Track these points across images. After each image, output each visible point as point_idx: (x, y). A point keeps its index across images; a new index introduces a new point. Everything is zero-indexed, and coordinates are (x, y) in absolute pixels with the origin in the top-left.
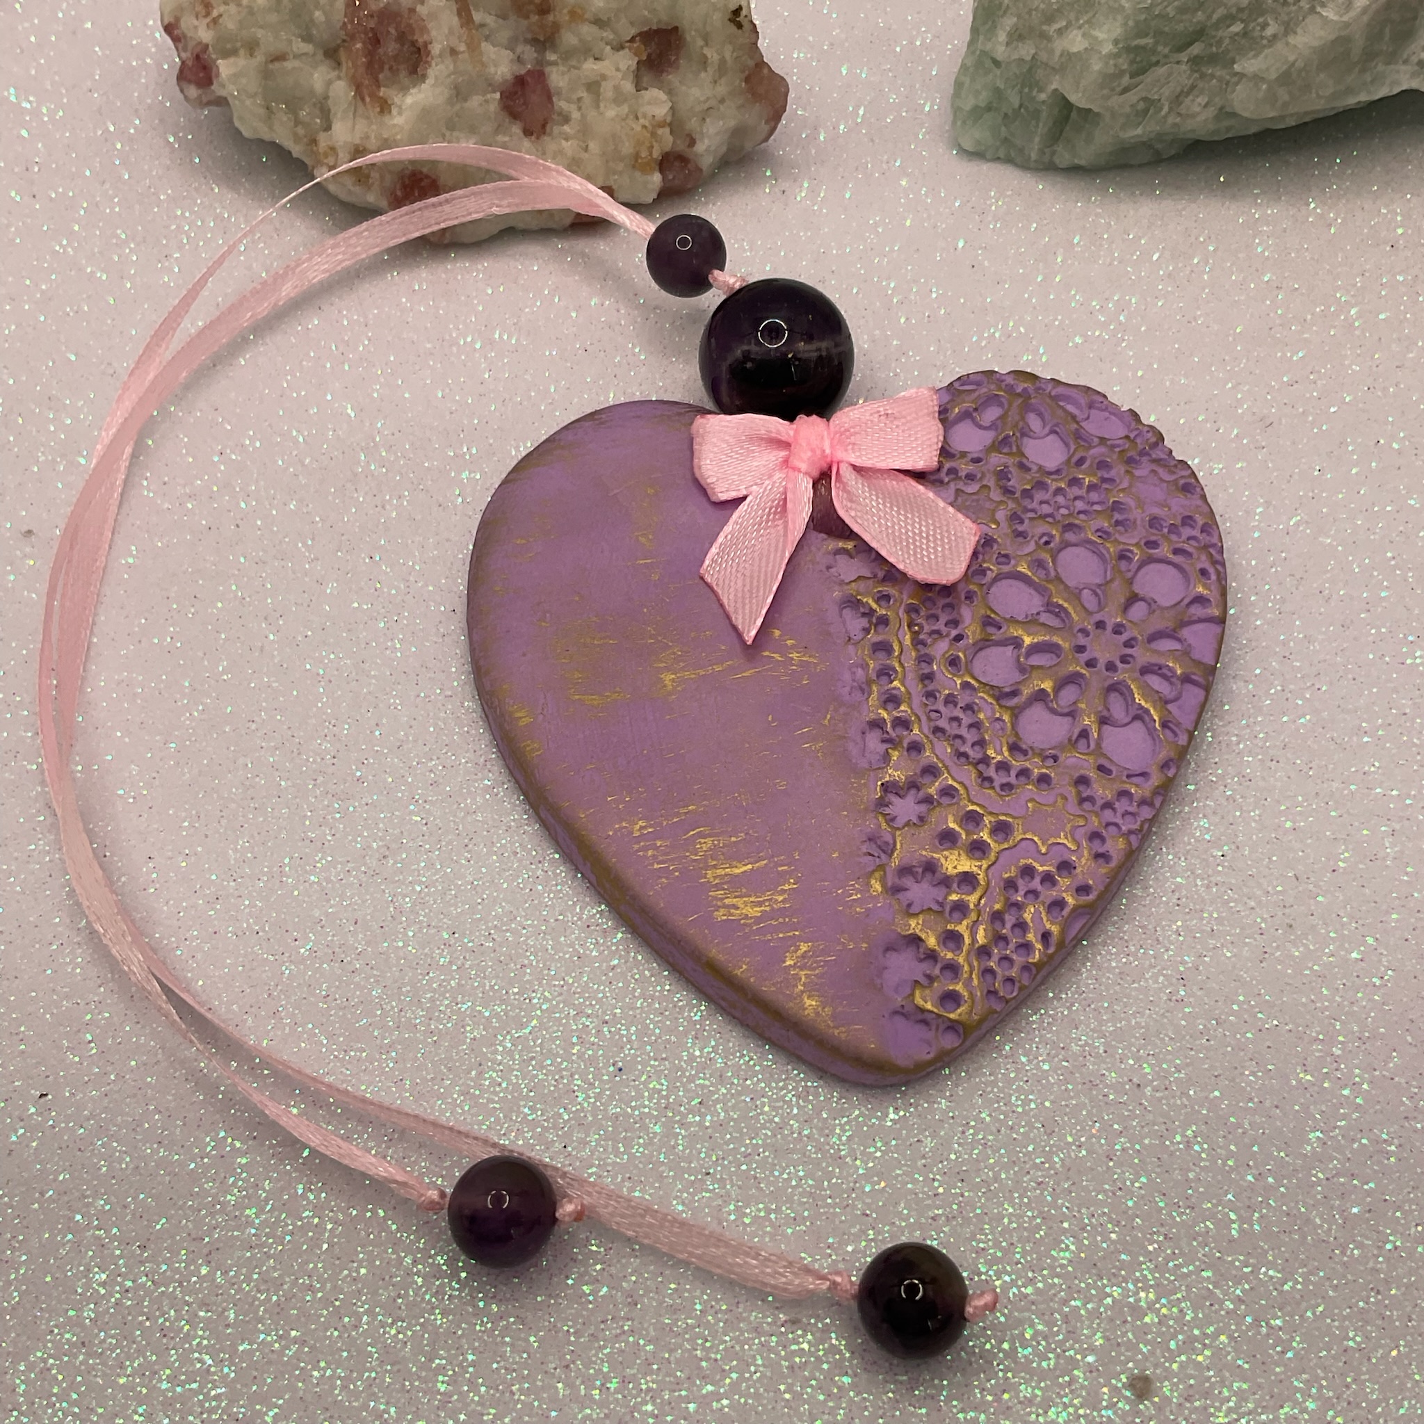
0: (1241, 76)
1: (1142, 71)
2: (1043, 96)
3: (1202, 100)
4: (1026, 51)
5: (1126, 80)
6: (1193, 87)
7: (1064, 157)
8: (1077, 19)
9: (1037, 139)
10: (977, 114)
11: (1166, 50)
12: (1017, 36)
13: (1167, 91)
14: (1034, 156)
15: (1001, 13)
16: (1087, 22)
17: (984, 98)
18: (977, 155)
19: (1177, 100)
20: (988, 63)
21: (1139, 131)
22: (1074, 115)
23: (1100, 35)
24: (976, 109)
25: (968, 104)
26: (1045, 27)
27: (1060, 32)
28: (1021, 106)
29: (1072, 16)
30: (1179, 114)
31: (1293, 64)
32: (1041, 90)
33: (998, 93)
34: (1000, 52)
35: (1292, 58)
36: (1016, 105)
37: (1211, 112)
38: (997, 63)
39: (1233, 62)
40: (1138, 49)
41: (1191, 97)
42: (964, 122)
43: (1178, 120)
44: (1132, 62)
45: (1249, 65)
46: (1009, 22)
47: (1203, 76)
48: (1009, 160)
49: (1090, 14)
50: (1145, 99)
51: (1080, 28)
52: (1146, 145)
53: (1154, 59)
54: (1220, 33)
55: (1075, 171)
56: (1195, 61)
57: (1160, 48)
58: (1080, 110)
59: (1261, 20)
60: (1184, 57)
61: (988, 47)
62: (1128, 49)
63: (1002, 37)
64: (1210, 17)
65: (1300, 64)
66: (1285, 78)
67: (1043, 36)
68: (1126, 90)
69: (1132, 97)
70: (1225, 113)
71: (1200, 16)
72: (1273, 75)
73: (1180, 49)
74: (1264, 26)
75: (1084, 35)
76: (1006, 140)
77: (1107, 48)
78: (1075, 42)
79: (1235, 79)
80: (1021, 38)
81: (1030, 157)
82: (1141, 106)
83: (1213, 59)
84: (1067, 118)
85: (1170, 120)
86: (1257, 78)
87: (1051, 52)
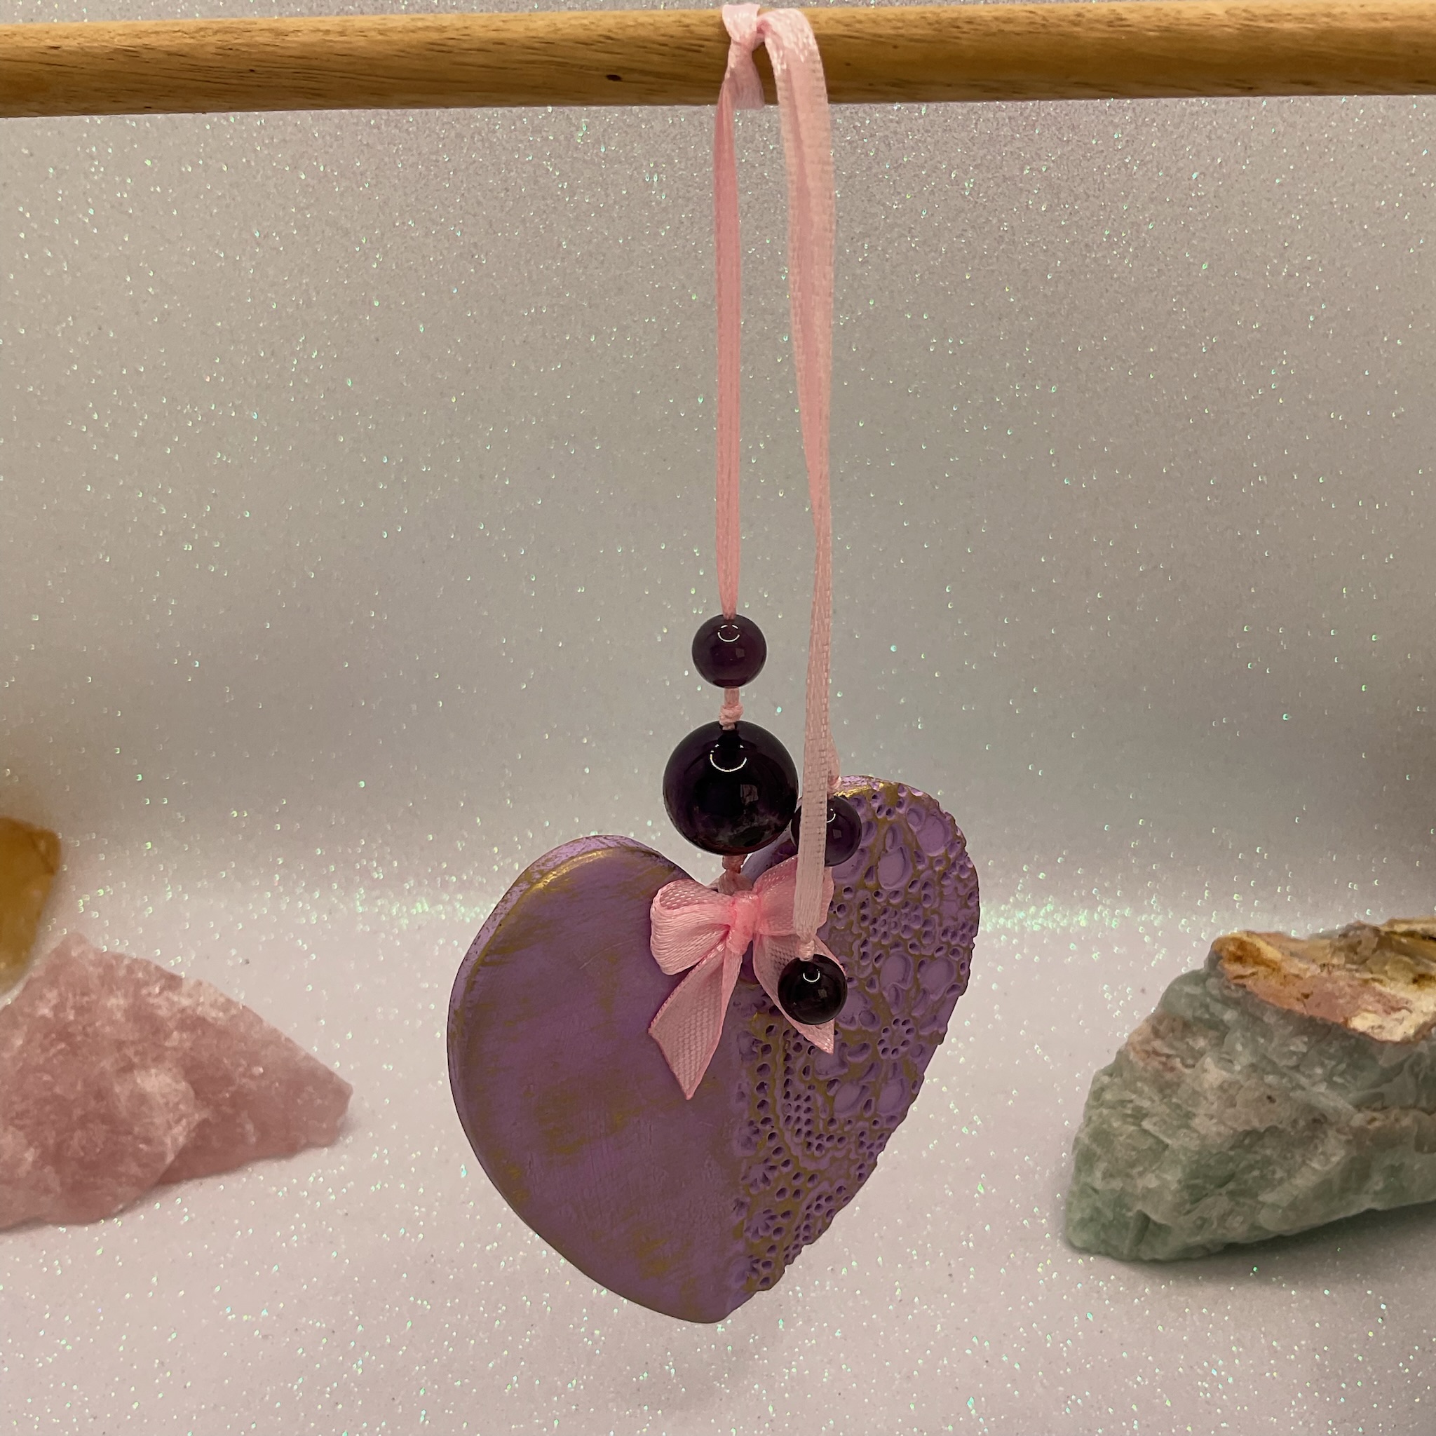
0: (1263, 1204)
1: (1198, 1200)
2: (1130, 1214)
3: (1240, 1219)
4: (1117, 1184)
5: (1188, 1207)
6: (1231, 1212)
7: (1147, 1254)
8: (1151, 1166)
9: (1127, 1242)
10: (1083, 1224)
11: (1212, 1187)
12: (1107, 1175)
13: (1215, 1214)
14: (1125, 1252)
15: (1096, 1158)
16: (1159, 1168)
17: (1087, 1213)
18: (1085, 1250)
19: (1223, 1218)
20: (1090, 1191)
21: (1199, 1238)
22: (1151, 1226)
23: (1168, 1177)
24: (1082, 1220)
25: (1077, 1216)
26: (1129, 1170)
27: (1141, 1174)
28: (1114, 1219)
29: (1147, 1164)
30: (1225, 1228)
31: (1296, 1197)
32: (1129, 1210)
33: (1097, 1210)
34: (1098, 1184)
35: (1295, 1193)
36: (1112, 1219)
37: (1245, 1227)
38: (1096, 1191)
39: (1257, 1195)
40: (1193, 1187)
41: (1230, 1217)
42: (1075, 1229)
43: (1224, 1231)
44: (1191, 1194)
45: (1268, 1197)
46: (1102, 1166)
47: (1238, 1203)
48: (1107, 1254)
49: (1159, 1163)
50: (1200, 1218)
51: (1153, 1171)
52: (1203, 1247)
53: (1204, 1193)
54: (1246, 1177)
55: (1155, 1263)
56: (1232, 1194)
57: (1208, 1186)
58: (1155, 1223)
59: (1271, 1168)
60: (1223, 1191)
61: (1089, 1180)
62: (1188, 1187)
63: (1098, 1174)
64: (1238, 1166)
65: (1301, 1197)
66: (1293, 1206)
67: (1128, 1176)
68: (1189, 1212)
69: (1194, 1216)
70: (1255, 1227)
71: (1231, 1166)
72: (1285, 1204)
73: (1221, 1186)
74: (1274, 1172)
75: (1156, 1176)
76: (1104, 1241)
77: (1174, 1186)
78: (1151, 1181)
79: (1259, 1206)
80: (1112, 1176)
81: (1122, 1252)
82: (1199, 1222)
83: (1243, 1193)
84: (1147, 1227)
85: (1220, 1232)
86: (1274, 1206)
87: (1135, 1186)
